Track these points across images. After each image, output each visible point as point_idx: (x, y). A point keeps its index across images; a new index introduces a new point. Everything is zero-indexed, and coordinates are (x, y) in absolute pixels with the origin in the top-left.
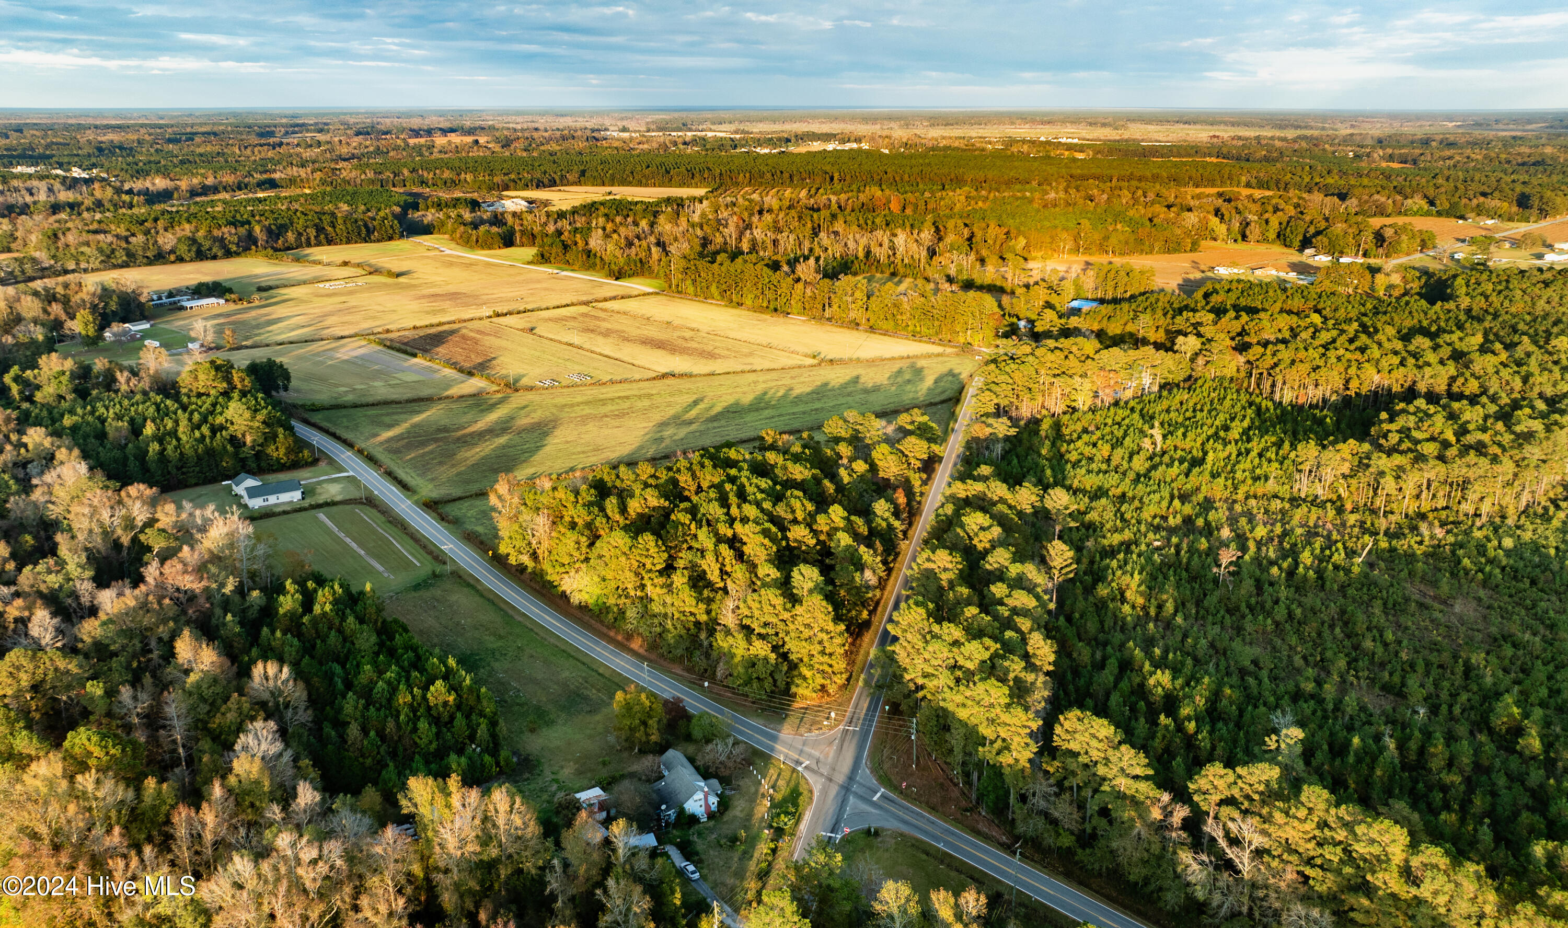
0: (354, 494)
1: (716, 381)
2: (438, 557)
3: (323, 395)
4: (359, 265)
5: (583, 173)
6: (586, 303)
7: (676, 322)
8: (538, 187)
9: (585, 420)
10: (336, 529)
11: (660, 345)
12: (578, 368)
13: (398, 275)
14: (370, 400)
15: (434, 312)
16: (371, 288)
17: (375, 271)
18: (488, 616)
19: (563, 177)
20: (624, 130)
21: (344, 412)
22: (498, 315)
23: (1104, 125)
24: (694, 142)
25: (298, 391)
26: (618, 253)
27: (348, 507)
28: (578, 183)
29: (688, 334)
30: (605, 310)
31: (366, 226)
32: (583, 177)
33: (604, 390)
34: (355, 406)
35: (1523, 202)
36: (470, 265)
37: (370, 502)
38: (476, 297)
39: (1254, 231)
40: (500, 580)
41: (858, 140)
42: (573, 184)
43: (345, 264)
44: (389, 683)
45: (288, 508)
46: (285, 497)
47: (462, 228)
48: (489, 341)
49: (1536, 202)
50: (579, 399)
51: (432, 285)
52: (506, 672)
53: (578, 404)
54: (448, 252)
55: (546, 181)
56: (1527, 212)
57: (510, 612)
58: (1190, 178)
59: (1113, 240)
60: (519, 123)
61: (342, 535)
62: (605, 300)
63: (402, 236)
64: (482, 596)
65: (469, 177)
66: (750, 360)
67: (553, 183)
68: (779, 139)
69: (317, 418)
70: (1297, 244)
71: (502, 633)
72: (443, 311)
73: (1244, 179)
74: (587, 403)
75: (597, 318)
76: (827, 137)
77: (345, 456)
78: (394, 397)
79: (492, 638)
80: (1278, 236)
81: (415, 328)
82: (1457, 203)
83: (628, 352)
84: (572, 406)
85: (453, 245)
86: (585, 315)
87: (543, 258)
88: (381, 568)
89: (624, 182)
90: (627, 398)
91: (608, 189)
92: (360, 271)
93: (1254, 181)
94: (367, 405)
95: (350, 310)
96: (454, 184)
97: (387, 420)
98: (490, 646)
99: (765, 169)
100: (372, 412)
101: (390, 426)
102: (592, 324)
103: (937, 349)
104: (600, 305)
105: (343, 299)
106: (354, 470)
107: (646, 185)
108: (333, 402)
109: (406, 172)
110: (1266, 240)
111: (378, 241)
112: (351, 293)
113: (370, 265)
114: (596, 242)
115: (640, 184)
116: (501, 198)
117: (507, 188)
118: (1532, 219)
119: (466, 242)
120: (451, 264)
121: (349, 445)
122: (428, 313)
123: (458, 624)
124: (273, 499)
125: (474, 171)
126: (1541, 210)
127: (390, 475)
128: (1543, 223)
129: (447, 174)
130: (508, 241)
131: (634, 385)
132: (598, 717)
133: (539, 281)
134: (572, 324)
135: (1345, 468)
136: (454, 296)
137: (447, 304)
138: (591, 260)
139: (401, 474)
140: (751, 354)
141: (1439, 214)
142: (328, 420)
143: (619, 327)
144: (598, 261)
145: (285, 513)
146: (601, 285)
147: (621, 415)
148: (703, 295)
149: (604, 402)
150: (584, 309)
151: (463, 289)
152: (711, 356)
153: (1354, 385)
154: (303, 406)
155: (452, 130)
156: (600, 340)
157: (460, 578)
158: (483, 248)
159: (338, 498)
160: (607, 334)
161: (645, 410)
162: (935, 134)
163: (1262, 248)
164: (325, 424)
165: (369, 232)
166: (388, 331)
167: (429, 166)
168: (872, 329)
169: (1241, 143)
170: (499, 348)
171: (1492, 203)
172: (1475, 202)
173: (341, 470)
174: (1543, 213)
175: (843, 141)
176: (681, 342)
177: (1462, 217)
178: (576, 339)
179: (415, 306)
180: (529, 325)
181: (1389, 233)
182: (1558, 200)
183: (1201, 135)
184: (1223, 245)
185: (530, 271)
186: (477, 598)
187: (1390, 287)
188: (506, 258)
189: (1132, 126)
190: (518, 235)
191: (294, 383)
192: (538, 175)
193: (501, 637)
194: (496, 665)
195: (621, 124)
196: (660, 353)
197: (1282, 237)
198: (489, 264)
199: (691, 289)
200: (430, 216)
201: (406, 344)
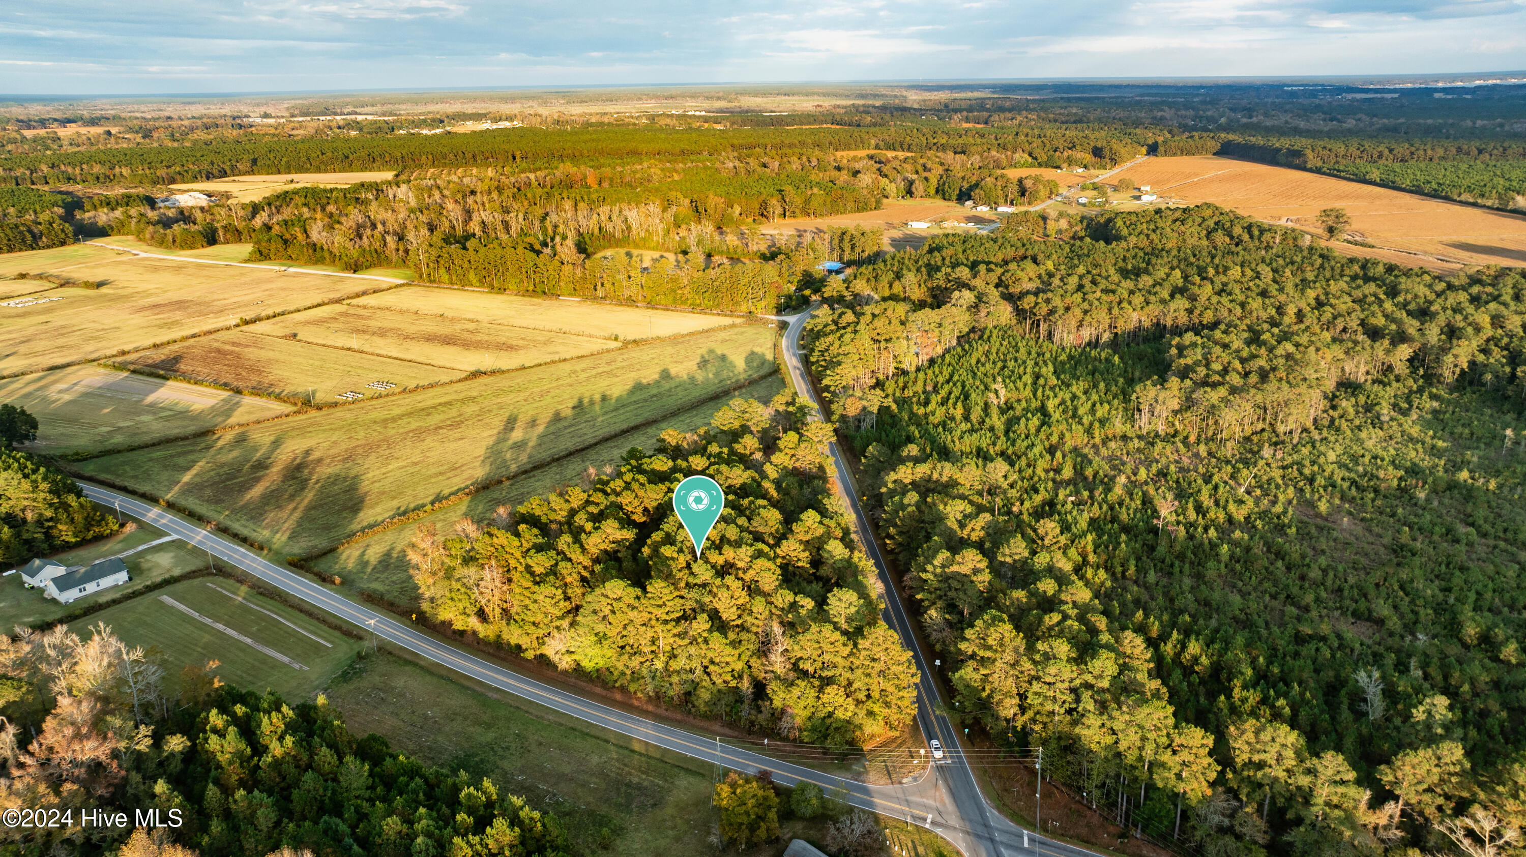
0: (194, 564)
1: (534, 374)
2: (351, 633)
3: (82, 441)
4: (40, 277)
5: (254, 161)
6: (339, 301)
7: (449, 314)
8: (208, 178)
9: (419, 434)
10: (196, 615)
11: (448, 341)
12: (375, 376)
13: (99, 285)
14: (146, 439)
15: (169, 325)
16: (72, 302)
17: (66, 283)
18: (456, 701)
19: (233, 168)
20: (266, 116)
21: (120, 458)
22: (247, 323)
23: (719, 98)
24: (349, 125)
25: (45, 438)
26: (349, 245)
27: (196, 582)
28: (251, 172)
29: (471, 326)
30: (364, 307)
31: (30, 231)
32: (255, 166)
33: (419, 397)
34: (132, 449)
35: (1097, 152)
36: (179, 268)
37: (220, 570)
38: (208, 304)
39: (919, 187)
40: (438, 647)
41: (510, 118)
42: (244, 174)
43: (23, 276)
44: (428, 834)
45: (117, 595)
46: (107, 582)
47: (151, 228)
48: (251, 354)
49: (1107, 153)
50: (396, 411)
51: (146, 294)
52: (522, 772)
53: (400, 417)
54: (143, 255)
55: (215, 172)
56: (1104, 161)
57: (478, 688)
58: (830, 143)
59: (815, 203)
60: (148, 112)
61: (208, 621)
62: (358, 296)
63: (77, 241)
64: (431, 673)
65: (126, 171)
66: (551, 348)
67: (223, 174)
68: (433, 120)
69: (89, 469)
70: (954, 197)
71: (486, 718)
72: (176, 323)
73: (873, 142)
74: (409, 414)
75: (360, 317)
76: (478, 117)
77: (153, 514)
78: (175, 432)
79: (479, 730)
80: (937, 192)
81: (155, 346)
82: (1052, 156)
83: (417, 351)
84: (394, 419)
85: (145, 247)
86: (344, 314)
87: (261, 255)
88: (286, 659)
89: (301, 170)
90: (449, 403)
91: (289, 177)
92: (47, 285)
93: (881, 144)
94: (147, 446)
95: (62, 331)
96: (108, 179)
97: (181, 461)
98: (483, 740)
99: (445, 150)
100: (157, 454)
101: (189, 468)
102: (360, 324)
103: (727, 321)
104: (354, 301)
105: (43, 318)
106: (177, 532)
107: (326, 171)
108: (100, 448)
109: (45, 168)
110: (928, 196)
111: (48, 247)
112: (48, 310)
113: (57, 277)
114: (317, 233)
115: (318, 170)
116: (172, 192)
117: (173, 181)
118: (1108, 166)
119: (161, 243)
120: (156, 269)
121: (153, 500)
122: (160, 327)
123: (426, 717)
124: (91, 588)
125: (129, 164)
126: (1112, 159)
127: (223, 530)
128: (1117, 170)
129: (97, 169)
130: (211, 238)
131: (448, 389)
132: (669, 811)
133: (270, 281)
134: (335, 325)
135: (1175, 404)
136: (180, 305)
137: (178, 315)
138: (319, 254)
139: (236, 527)
140: (549, 342)
141: (1040, 165)
142: (107, 470)
143: (391, 325)
144: (326, 254)
145: (115, 602)
146: (342, 280)
147: (455, 425)
148: (462, 283)
149: (427, 411)
150: (338, 308)
151: (184, 295)
152: (510, 348)
153: (1120, 323)
154: (63, 457)
155: (70, 121)
156: (376, 339)
157: (387, 652)
158: (182, 248)
159: (177, 572)
160: (382, 333)
161: (480, 415)
162: (576, 110)
163: (928, 202)
164: (103, 476)
165: (36, 238)
166: (124, 353)
167: (71, 160)
168: (651, 305)
169: (843, 111)
170: (269, 360)
171: (1078, 155)
172: (1066, 154)
173: (160, 533)
174: (1114, 161)
175: (496, 120)
176: (466, 335)
177: (1058, 167)
178: (354, 342)
179: (139, 319)
180: (288, 331)
181: (1028, 184)
182: (1123, 151)
183: (807, 105)
184: (895, 202)
185: (252, 270)
186: (428, 678)
187: (1060, 231)
188: (216, 257)
189: (741, 98)
190: (221, 233)
191: (41, 430)
192: (206, 166)
193: (488, 726)
194: (505, 764)
195: (263, 110)
196: (452, 349)
197: (941, 192)
198: (200, 266)
199: (446, 277)
200: (103, 217)
201: (155, 366)
